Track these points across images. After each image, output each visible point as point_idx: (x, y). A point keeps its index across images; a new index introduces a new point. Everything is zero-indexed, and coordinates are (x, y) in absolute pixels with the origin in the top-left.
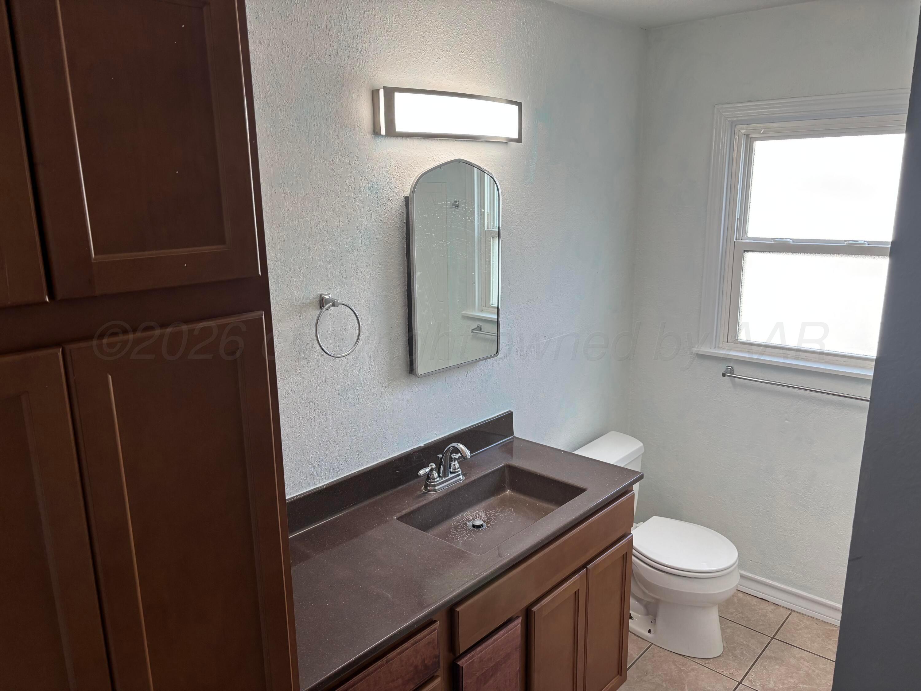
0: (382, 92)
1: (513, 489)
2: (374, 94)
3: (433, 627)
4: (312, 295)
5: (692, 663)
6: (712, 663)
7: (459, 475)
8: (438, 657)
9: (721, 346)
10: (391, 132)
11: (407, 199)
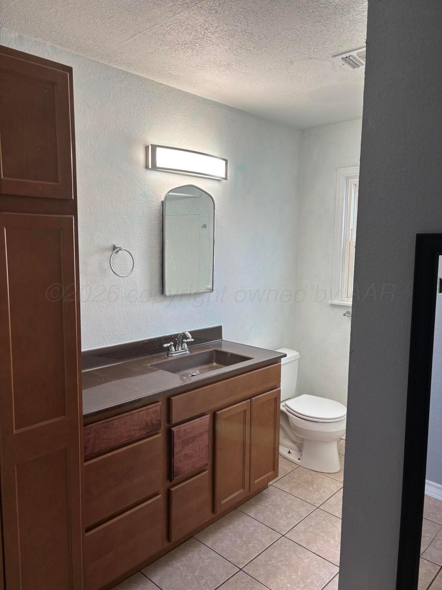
0: (150, 147)
1: (217, 363)
2: (147, 148)
3: (158, 404)
4: (110, 244)
5: (321, 475)
6: (332, 475)
7: (187, 351)
8: (160, 421)
9: (344, 300)
10: (154, 167)
11: (162, 202)
